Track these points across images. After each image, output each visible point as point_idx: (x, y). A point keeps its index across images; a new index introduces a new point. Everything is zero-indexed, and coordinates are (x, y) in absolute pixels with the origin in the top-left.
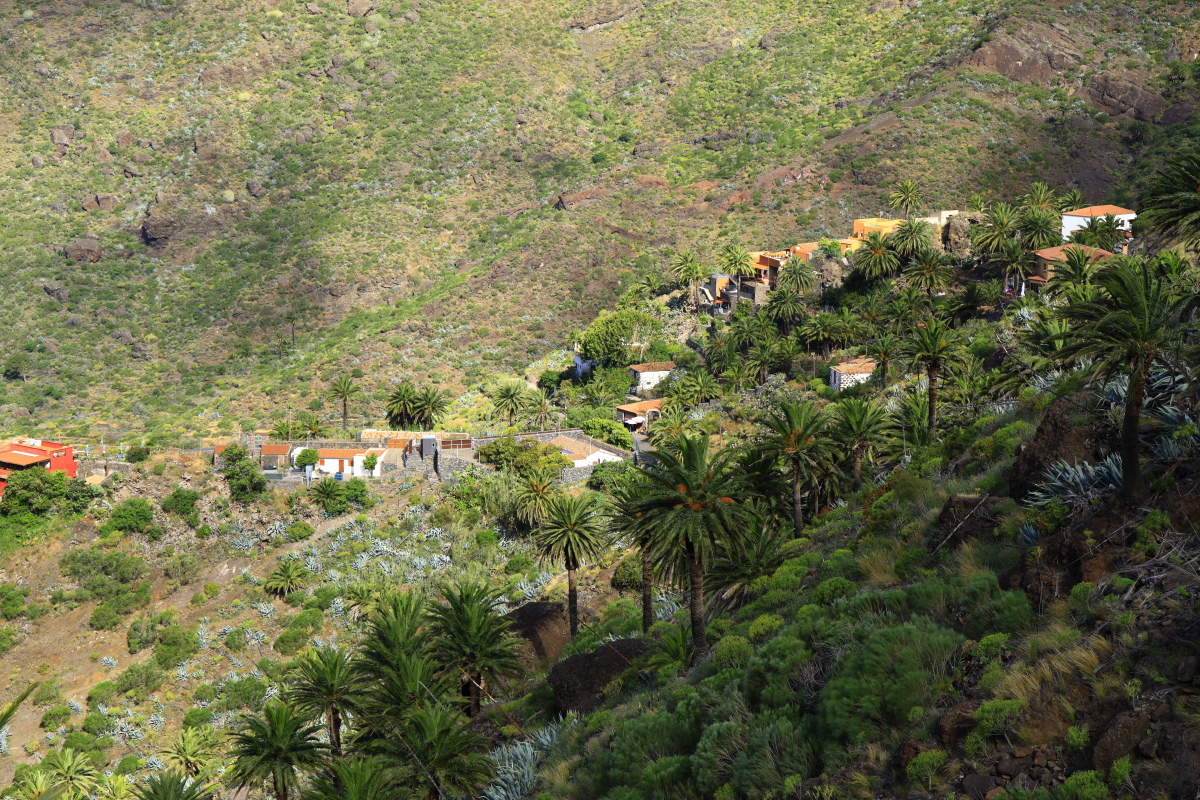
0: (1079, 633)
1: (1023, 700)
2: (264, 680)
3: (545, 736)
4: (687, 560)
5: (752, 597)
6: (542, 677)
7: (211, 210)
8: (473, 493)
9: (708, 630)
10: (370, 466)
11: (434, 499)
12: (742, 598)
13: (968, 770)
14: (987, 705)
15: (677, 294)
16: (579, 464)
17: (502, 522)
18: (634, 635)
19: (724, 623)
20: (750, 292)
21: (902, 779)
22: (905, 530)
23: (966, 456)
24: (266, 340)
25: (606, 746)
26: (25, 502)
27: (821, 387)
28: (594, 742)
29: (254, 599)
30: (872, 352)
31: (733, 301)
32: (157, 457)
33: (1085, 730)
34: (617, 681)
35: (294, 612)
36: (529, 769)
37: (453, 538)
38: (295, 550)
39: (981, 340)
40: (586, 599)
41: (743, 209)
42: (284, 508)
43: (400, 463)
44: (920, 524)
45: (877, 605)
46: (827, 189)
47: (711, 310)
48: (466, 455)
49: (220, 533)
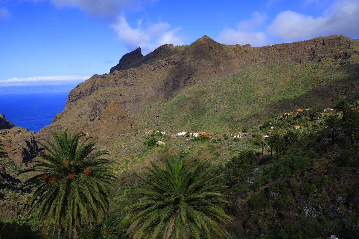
0: (326, 159)
1: (319, 167)
2: (228, 159)
3: (260, 167)
4: (277, 149)
5: (285, 153)
6: (259, 161)
7: (223, 108)
8: (251, 140)
9: (279, 157)
10: (240, 136)
11: (247, 140)
12: (283, 153)
13: (311, 174)
14: (314, 167)
15: (276, 118)
16: (264, 137)
17: (255, 143)
18: (270, 157)
19: (281, 156)
20: (285, 118)
21: (303, 175)
22: (304, 146)
23: (312, 137)
24: (229, 122)
25: (267, 169)
26: (203, 139)
27: (293, 129)
28: (265, 168)
29: (227, 150)
30: (299, 125)
31: (283, 119)
32: (217, 135)
33: (326, 170)
34: (268, 162)
35: (231, 152)
36: (258, 171)
37: (249, 145)
38: (231, 145)
39: (313, 124)
40: (264, 152)
41: (284, 108)
42: (230, 141)
43: (243, 136)
44: (306, 145)
45: (300, 154)
46: (294, 106)
47: (280, 120)
48: (251, 136)
49: (223, 143)
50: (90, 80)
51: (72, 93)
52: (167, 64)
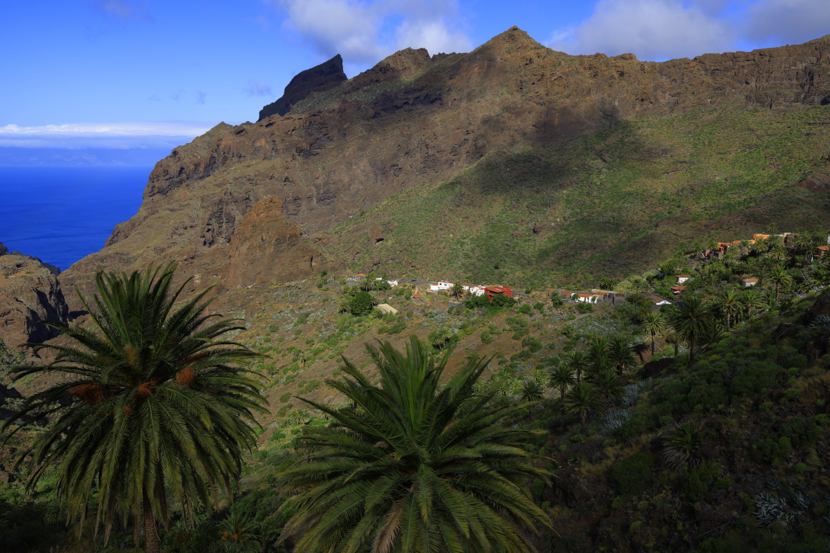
0: (824, 370)
1: (803, 390)
2: (559, 358)
3: (642, 383)
4: (691, 337)
5: (711, 349)
6: (641, 366)
7: (553, 224)
8: (624, 310)
9: (696, 358)
10: (593, 300)
11: (612, 311)
12: (708, 349)
13: (781, 409)
14: (789, 390)
15: (693, 254)
16: (658, 304)
17: (632, 319)
18: (672, 357)
19: (701, 356)
20: (717, 255)
21: (757, 409)
22: (765, 332)
23: (788, 311)
24: (566, 262)
25: (660, 389)
26: (498, 302)
27: (739, 286)
28: (657, 387)
29: (558, 335)
30: (757, 276)
31: (711, 257)
32: (533, 293)
33: (823, 401)
34: (665, 370)
35: (569, 340)
36: (636, 393)
37: (616, 323)
38: (570, 323)
39: (796, 274)
40: (657, 345)
41: (717, 229)
42: (568, 310)
43: (602, 300)
44: (770, 331)
45: (753, 355)
46: (745, 224)
47: (703, 260)
48: (623, 299)
49: (549, 316)
50: (207, 139)
51: (160, 170)
52: (411, 102)
